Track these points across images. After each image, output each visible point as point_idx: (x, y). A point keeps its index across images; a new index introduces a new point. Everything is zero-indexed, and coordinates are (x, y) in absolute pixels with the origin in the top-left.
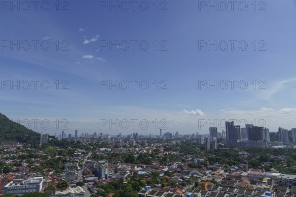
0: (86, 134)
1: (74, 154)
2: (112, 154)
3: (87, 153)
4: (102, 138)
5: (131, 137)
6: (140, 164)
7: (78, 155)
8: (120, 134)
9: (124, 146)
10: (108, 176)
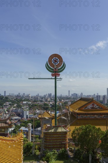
0: (12, 94)
1: (3, 105)
2: (32, 105)
3: (13, 105)
4: (24, 97)
5: (47, 96)
6: (53, 111)
7: (7, 105)
8: (38, 94)
9: (41, 101)
10: (28, 116)
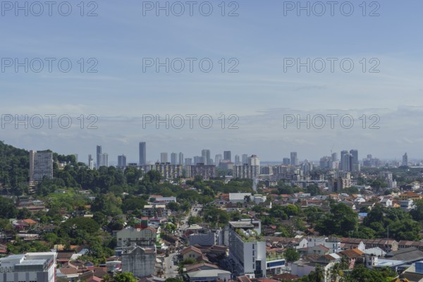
0: (173, 155)
1: (142, 208)
2: (271, 211)
3: (186, 208)
4: (230, 167)
5: (335, 165)
6: (377, 241)
7: (158, 212)
8: (294, 155)
9: (313, 190)
10: (264, 268)
